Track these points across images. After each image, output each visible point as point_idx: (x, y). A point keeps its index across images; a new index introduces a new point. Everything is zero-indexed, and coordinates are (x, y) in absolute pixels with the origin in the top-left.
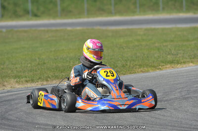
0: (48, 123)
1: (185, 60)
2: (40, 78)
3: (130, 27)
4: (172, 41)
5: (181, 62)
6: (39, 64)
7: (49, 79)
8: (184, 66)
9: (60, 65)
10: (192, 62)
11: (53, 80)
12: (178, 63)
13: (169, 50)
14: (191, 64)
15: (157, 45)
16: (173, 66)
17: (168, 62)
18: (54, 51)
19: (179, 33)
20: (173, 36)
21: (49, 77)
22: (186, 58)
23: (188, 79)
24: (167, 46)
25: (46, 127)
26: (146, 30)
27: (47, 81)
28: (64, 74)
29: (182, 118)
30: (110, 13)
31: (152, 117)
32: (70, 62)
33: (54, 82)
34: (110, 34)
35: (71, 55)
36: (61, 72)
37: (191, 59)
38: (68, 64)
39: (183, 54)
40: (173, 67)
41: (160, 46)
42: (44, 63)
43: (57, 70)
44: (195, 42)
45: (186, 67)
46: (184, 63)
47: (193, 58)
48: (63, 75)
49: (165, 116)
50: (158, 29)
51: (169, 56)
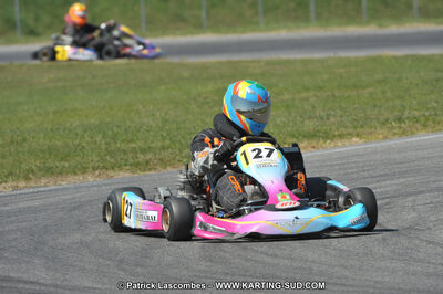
0: (12, 275)
1: (343, 130)
2: (11, 174)
3: (235, 58)
4: (321, 88)
5: (334, 136)
6: (12, 142)
7: (31, 175)
8: (340, 144)
9: (59, 143)
10: (358, 135)
11: (40, 178)
12: (326, 137)
13: (310, 108)
14: (355, 139)
15: (286, 97)
16: (314, 143)
17: (305, 136)
18: (55, 112)
19: (342, 70)
20: (326, 77)
21: (33, 171)
22: (346, 127)
23: (342, 172)
24: (307, 99)
25: (4, 285)
26: (269, 63)
27: (27, 179)
28: (66, 164)
29: (313, 261)
30: (199, 27)
31: (247, 260)
32: (83, 137)
33: (44, 181)
34: (186, 74)
35: (92, 121)
36: (62, 160)
37: (355, 127)
38: (77, 142)
39: (341, 117)
40: (314, 147)
41: (293, 99)
42: (24, 140)
43: (50, 154)
44: (371, 89)
45: (344, 146)
46: (341, 136)
47: (362, 127)
48: (64, 167)
49: (276, 256)
50: (295, 61)
51: (306, 122)
